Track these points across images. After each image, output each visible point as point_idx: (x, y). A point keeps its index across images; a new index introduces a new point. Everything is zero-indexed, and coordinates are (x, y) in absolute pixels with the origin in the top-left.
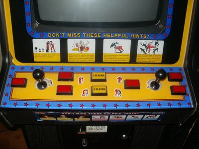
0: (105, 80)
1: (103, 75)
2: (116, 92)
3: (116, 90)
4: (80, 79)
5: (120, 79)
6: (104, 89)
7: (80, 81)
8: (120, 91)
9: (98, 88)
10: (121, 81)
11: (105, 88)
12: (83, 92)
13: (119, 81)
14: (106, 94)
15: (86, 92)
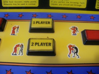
0: (51, 30)
1: (49, 23)
2: (70, 49)
3: (70, 46)
4: (14, 29)
5: (75, 30)
6: (50, 44)
7: (13, 32)
8: (76, 48)
9: (40, 42)
10: (77, 33)
11: (51, 41)
12: (15, 49)
13: (74, 32)
14: (52, 53)
15: (19, 49)
